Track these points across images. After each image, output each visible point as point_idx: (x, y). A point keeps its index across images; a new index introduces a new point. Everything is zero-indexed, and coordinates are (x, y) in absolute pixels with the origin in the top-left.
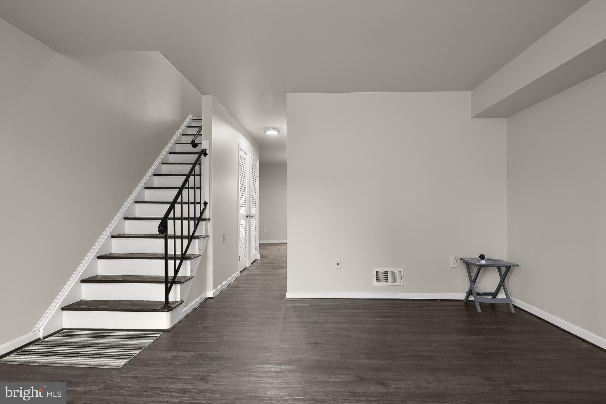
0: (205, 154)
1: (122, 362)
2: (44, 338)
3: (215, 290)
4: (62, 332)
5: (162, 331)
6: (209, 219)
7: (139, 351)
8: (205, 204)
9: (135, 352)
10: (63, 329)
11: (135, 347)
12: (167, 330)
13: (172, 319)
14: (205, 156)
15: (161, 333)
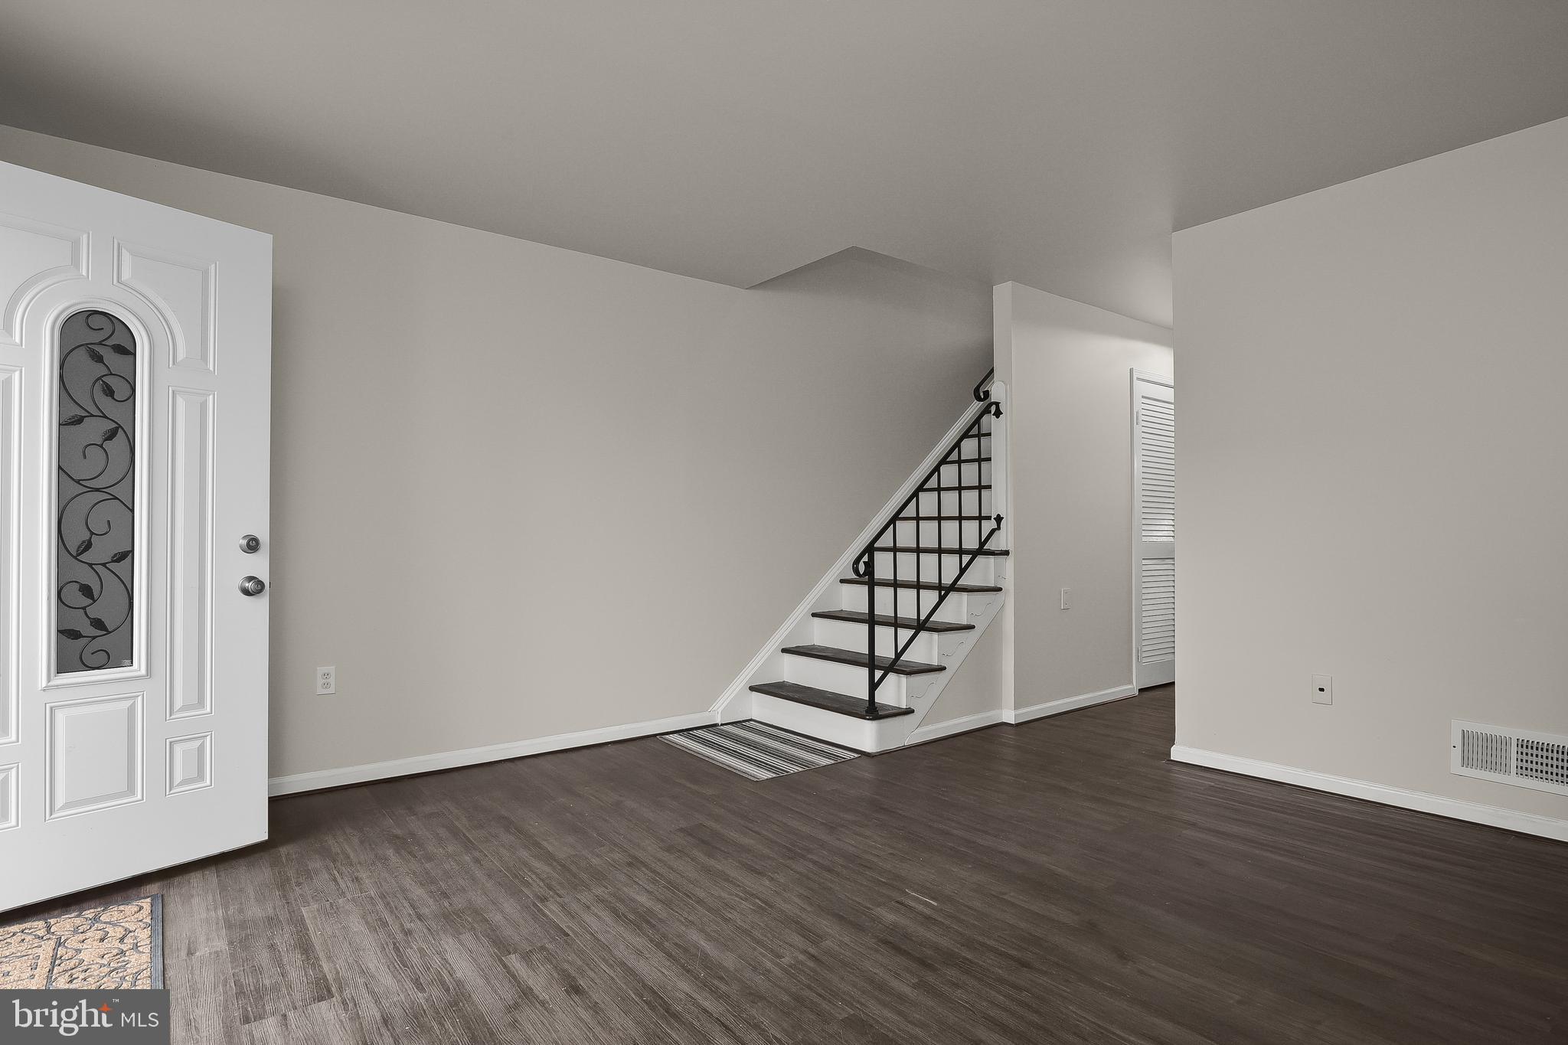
0: (998, 414)
1: (764, 775)
2: (722, 725)
3: (1020, 711)
4: (747, 724)
5: (857, 753)
6: (1006, 553)
7: (800, 769)
8: (999, 519)
9: (794, 769)
10: (751, 720)
11: (791, 759)
12: (869, 753)
13: (881, 737)
14: (998, 417)
15: (856, 756)
